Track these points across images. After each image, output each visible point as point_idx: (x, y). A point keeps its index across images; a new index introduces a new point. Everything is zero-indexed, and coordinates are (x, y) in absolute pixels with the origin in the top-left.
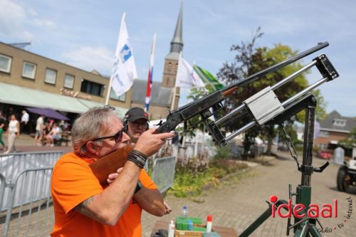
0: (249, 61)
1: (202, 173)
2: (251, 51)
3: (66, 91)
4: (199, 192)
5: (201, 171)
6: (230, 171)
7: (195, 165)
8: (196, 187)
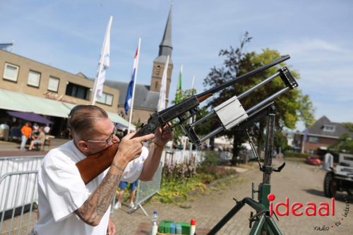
0: (237, 66)
1: (189, 179)
2: (240, 55)
3: (50, 94)
4: (185, 198)
6: (218, 176)
7: (182, 170)
8: (182, 193)
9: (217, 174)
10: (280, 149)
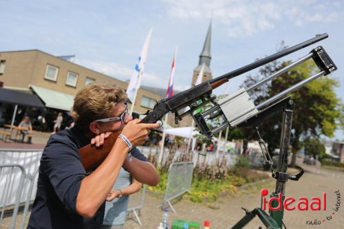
1: (220, 181)
4: (215, 198)
5: (219, 179)
6: (250, 180)
7: (212, 172)
8: (213, 194)
9: (248, 178)
10: (317, 157)
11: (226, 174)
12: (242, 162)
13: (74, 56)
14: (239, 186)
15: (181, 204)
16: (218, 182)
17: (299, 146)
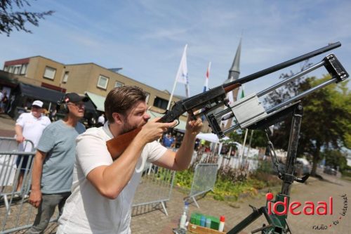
0: (296, 88)
1: (242, 183)
2: (299, 80)
4: (236, 198)
5: (241, 181)
6: (270, 184)
7: (235, 174)
8: (234, 193)
9: (269, 182)
10: (338, 167)
11: (247, 177)
12: (264, 168)
13: (121, 69)
14: (259, 189)
15: (205, 200)
16: (239, 184)
17: (320, 156)
